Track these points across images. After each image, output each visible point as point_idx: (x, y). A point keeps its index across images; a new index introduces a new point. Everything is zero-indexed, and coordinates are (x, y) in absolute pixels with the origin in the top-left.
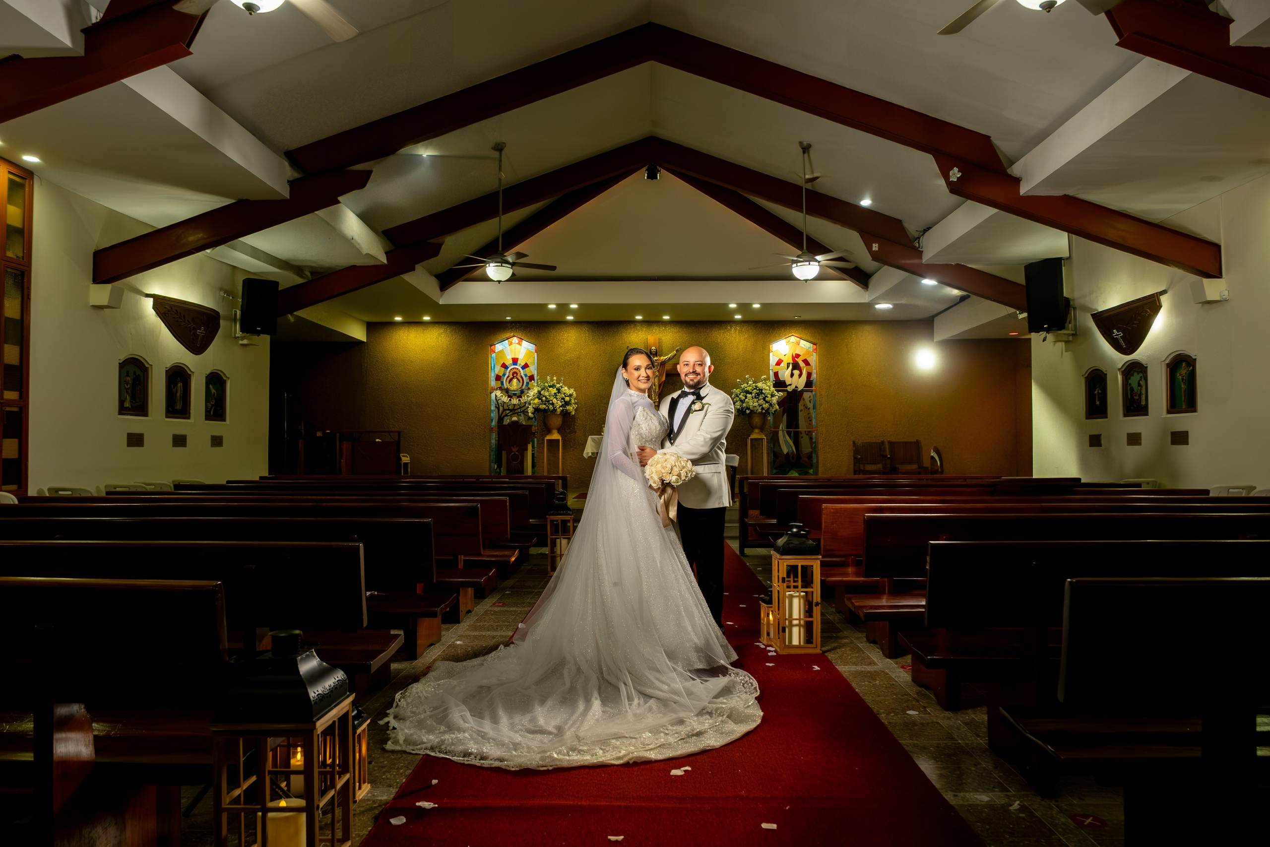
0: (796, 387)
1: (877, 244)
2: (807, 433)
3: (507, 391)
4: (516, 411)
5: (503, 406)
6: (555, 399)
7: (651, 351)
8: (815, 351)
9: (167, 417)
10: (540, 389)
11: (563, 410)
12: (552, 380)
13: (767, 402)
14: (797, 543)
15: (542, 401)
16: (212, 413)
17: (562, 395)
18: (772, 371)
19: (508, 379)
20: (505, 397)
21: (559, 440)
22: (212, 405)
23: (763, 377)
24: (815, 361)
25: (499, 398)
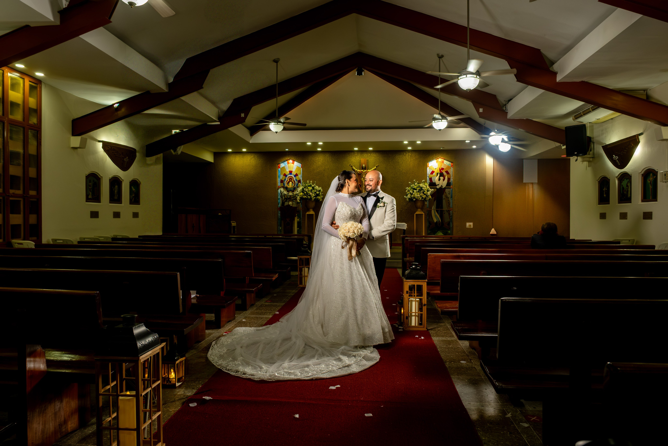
0: (442, 186)
1: (482, 109)
2: (447, 211)
3: (286, 188)
4: (291, 199)
5: (284, 196)
6: (311, 193)
7: (362, 166)
9: (110, 203)
10: (303, 187)
11: (315, 198)
12: (310, 183)
13: (425, 194)
14: (415, 273)
15: (304, 194)
16: (133, 201)
17: (315, 190)
18: (429, 177)
19: (287, 182)
20: (286, 191)
21: (313, 214)
22: (133, 197)
23: (423, 181)
24: (452, 172)
25: (282, 192)
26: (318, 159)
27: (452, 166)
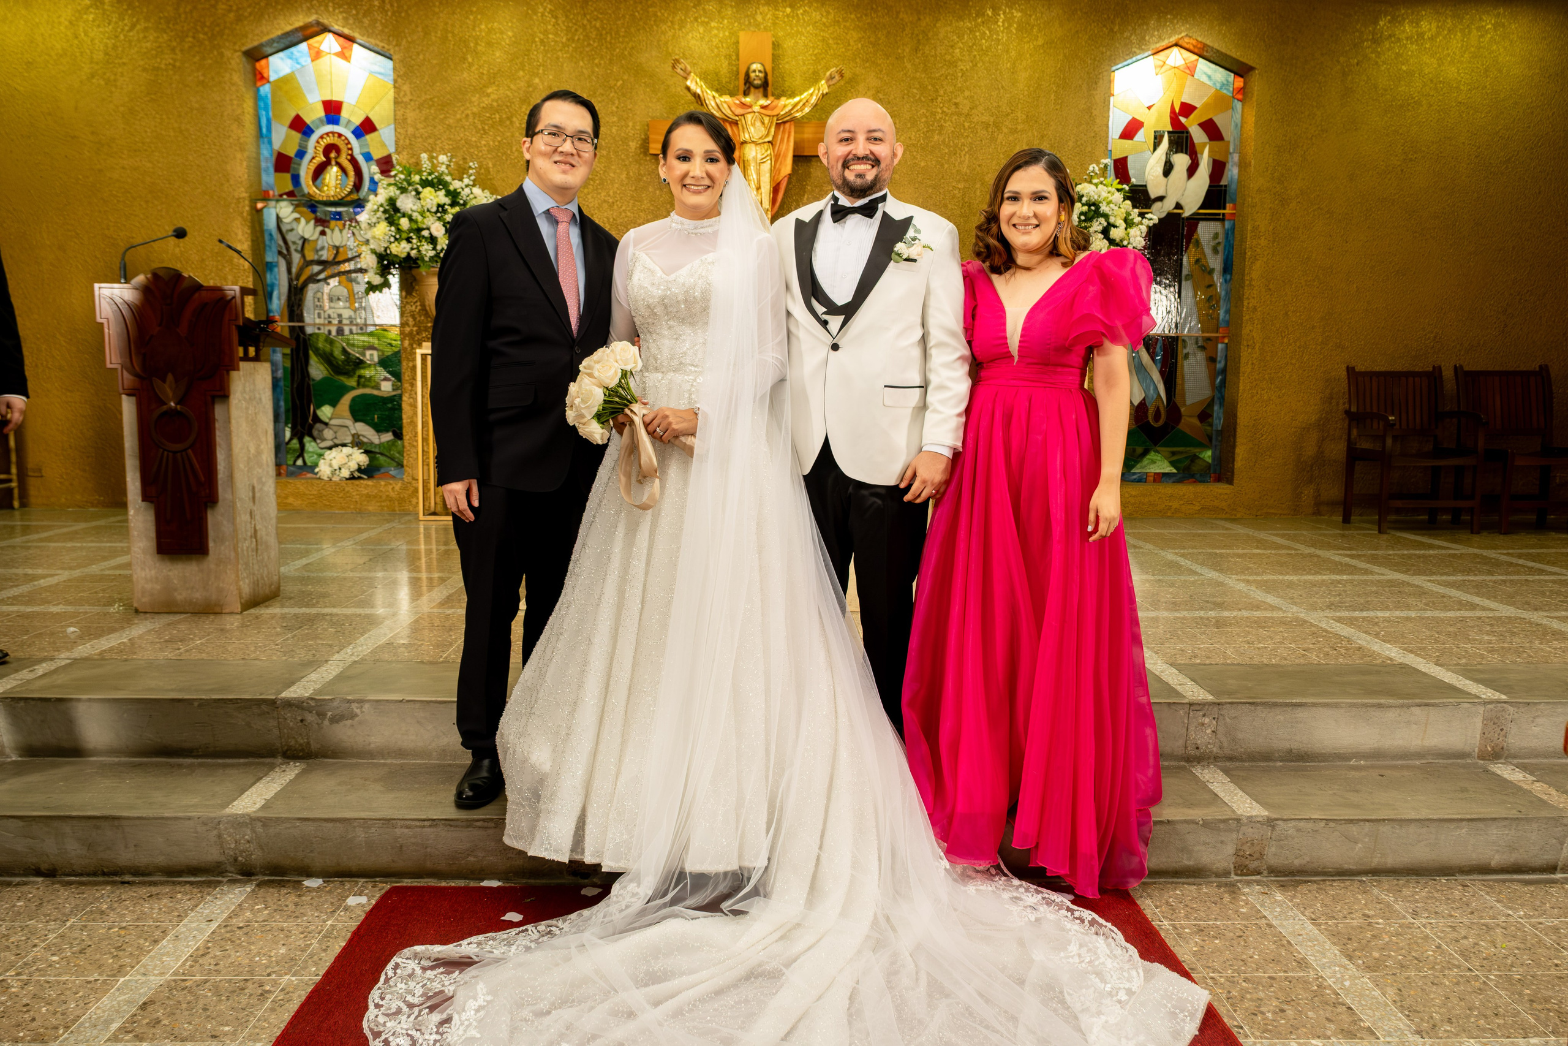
0: (1178, 206)
3: (311, 206)
5: (302, 251)
7: (747, 75)
8: (1240, 97)
15: (399, 230)
18: (1115, 154)
19: (314, 166)
20: (308, 222)
23: (1091, 168)
24: (1236, 125)
25: (289, 227)
26: (490, 31)
27: (1242, 93)
